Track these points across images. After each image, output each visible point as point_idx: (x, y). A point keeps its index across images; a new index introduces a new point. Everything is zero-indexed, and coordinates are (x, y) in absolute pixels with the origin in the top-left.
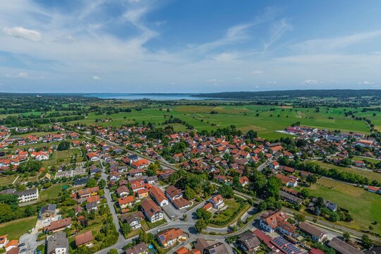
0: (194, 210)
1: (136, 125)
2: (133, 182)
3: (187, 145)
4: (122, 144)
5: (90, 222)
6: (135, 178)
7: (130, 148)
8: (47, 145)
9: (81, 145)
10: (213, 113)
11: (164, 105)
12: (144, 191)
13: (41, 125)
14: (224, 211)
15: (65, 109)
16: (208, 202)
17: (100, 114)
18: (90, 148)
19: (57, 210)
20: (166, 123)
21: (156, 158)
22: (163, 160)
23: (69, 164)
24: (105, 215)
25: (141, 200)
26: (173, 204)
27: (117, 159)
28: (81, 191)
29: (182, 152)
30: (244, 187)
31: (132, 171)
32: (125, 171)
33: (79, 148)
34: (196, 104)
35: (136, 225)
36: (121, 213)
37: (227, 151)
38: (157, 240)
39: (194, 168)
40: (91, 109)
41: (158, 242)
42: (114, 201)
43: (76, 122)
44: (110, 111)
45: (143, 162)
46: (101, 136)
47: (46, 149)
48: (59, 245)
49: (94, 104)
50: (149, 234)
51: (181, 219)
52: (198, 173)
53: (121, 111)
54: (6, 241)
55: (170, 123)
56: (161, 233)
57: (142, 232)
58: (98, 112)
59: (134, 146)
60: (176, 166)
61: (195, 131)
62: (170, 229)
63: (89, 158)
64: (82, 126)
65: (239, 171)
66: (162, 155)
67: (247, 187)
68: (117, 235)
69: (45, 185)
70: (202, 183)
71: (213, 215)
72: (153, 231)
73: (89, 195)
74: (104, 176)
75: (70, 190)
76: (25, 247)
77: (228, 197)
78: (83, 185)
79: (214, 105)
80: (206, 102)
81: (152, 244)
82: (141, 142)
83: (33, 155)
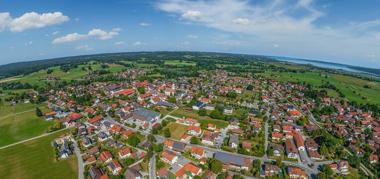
0: (322, 164)
1: (298, 83)
2: (286, 125)
3: (336, 110)
4: (285, 95)
5: (252, 138)
6: (287, 123)
7: (290, 100)
8: (242, 85)
9: (259, 89)
10: (366, 87)
11: (324, 72)
12: (290, 134)
13: (241, 73)
14: (345, 175)
15: (255, 65)
16: (335, 163)
17: (275, 71)
18: (264, 93)
19: (238, 124)
20: (322, 87)
21: (307, 113)
22: (312, 116)
23: (250, 100)
24: (261, 138)
25: (287, 139)
26: (308, 152)
27: (279, 105)
28: (252, 118)
29: (330, 115)
30: (371, 164)
31: (287, 117)
32: (282, 115)
33: (258, 91)
34: (352, 76)
35: (277, 153)
36: (271, 142)
37: (370, 126)
38: (286, 169)
39: (335, 131)
40: (270, 67)
41: (286, 171)
42: (269, 132)
43: (259, 74)
44: (282, 70)
45: (297, 113)
46: (272, 86)
47: (241, 87)
48: (234, 142)
49: (272, 64)
50: (283, 163)
51: (309, 165)
52: (337, 137)
53: (290, 71)
54: (215, 128)
55: (325, 87)
56: (291, 166)
57: (279, 160)
58: (273, 70)
59: (293, 99)
60: (320, 125)
61: (346, 100)
62: (298, 168)
63: (262, 100)
64: (262, 77)
65: (373, 149)
66: (312, 112)
67: (374, 165)
68: (264, 153)
69: (236, 107)
70: (337, 146)
71: (334, 174)
72: (287, 163)
73: (256, 122)
74: (268, 114)
75: (247, 115)
76: (221, 134)
77: (354, 166)
78: (255, 115)
79: (369, 80)
80: (362, 75)
81: (283, 170)
82: (299, 98)
83: (234, 89)
